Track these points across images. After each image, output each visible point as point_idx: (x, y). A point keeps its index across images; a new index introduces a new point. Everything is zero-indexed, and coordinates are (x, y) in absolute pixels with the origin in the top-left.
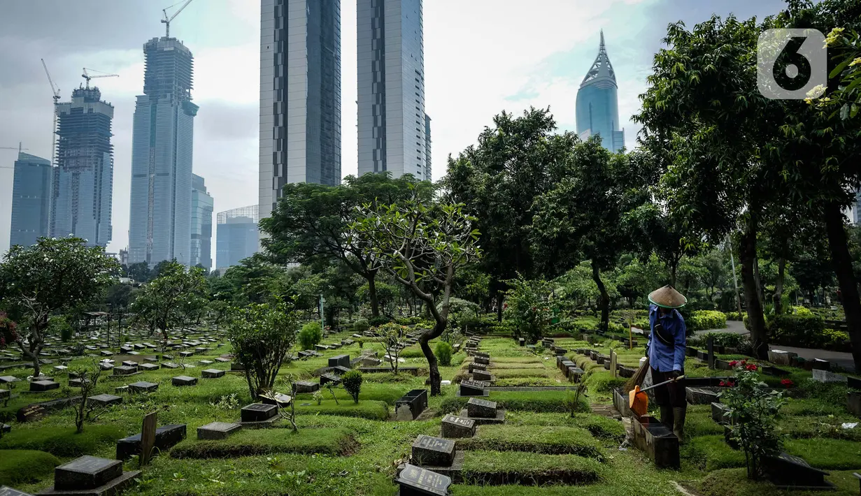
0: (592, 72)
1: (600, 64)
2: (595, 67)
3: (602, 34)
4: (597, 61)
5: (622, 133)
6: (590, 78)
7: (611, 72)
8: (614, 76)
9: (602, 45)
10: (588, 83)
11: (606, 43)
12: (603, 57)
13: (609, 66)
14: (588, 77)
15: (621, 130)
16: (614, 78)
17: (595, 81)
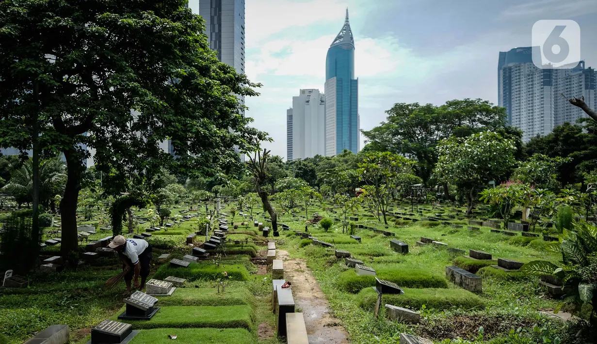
0: (339, 37)
1: (345, 31)
2: (341, 34)
3: (347, 10)
4: (343, 29)
5: (357, 81)
6: (337, 42)
7: (352, 38)
8: (353, 41)
9: (347, 18)
10: (336, 45)
11: (349, 18)
12: (347, 27)
13: (350, 34)
14: (336, 40)
15: (355, 78)
16: (353, 42)
17: (341, 43)
